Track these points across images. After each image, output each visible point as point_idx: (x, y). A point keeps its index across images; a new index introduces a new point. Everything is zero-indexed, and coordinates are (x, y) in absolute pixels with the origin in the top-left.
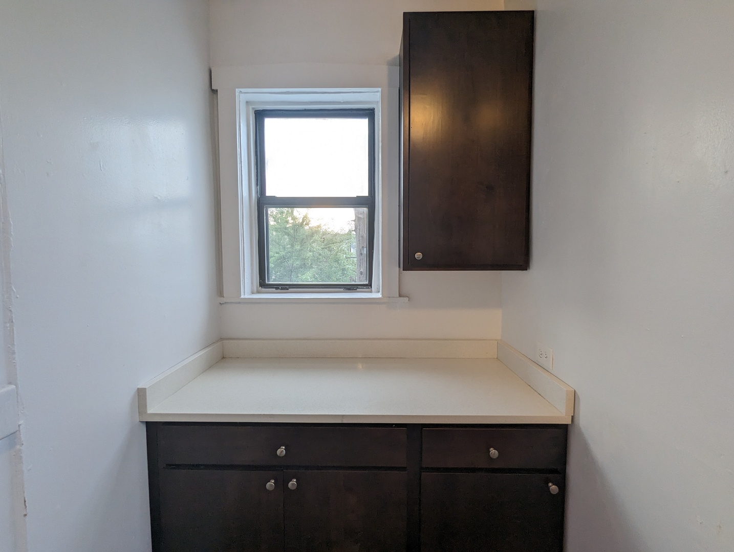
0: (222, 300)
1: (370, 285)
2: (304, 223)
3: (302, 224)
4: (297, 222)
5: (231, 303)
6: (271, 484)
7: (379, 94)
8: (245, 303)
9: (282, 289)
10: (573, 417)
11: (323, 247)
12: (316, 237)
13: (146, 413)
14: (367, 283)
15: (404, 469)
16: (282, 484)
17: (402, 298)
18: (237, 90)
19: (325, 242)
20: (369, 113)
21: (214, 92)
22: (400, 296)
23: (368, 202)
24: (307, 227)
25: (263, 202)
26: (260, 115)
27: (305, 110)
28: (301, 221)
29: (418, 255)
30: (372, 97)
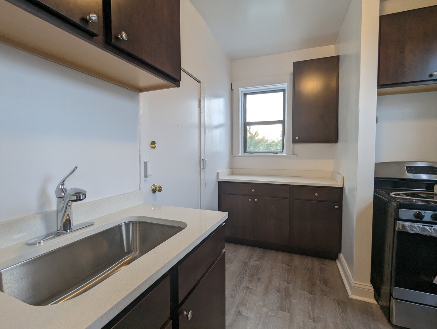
0: (233, 156)
1: (283, 152)
2: (256, 136)
3: (254, 136)
4: (252, 135)
5: (236, 157)
6: (250, 199)
7: (286, 85)
8: (240, 157)
9: (251, 153)
10: (343, 185)
11: (266, 148)
12: (262, 143)
13: (219, 178)
14: (281, 151)
15: (288, 198)
16: (253, 200)
17: (294, 155)
18: (239, 89)
19: (267, 146)
20: (284, 91)
21: (232, 90)
22: (293, 154)
23: (283, 122)
24: (257, 138)
25: (246, 124)
26: (245, 95)
27: (261, 92)
28: (254, 134)
29: (297, 138)
30: (284, 86)
